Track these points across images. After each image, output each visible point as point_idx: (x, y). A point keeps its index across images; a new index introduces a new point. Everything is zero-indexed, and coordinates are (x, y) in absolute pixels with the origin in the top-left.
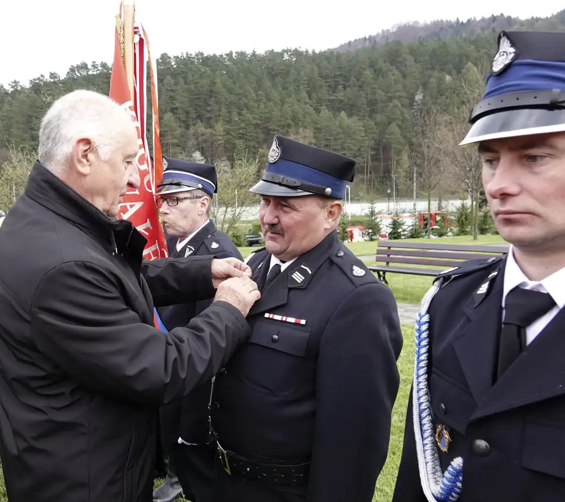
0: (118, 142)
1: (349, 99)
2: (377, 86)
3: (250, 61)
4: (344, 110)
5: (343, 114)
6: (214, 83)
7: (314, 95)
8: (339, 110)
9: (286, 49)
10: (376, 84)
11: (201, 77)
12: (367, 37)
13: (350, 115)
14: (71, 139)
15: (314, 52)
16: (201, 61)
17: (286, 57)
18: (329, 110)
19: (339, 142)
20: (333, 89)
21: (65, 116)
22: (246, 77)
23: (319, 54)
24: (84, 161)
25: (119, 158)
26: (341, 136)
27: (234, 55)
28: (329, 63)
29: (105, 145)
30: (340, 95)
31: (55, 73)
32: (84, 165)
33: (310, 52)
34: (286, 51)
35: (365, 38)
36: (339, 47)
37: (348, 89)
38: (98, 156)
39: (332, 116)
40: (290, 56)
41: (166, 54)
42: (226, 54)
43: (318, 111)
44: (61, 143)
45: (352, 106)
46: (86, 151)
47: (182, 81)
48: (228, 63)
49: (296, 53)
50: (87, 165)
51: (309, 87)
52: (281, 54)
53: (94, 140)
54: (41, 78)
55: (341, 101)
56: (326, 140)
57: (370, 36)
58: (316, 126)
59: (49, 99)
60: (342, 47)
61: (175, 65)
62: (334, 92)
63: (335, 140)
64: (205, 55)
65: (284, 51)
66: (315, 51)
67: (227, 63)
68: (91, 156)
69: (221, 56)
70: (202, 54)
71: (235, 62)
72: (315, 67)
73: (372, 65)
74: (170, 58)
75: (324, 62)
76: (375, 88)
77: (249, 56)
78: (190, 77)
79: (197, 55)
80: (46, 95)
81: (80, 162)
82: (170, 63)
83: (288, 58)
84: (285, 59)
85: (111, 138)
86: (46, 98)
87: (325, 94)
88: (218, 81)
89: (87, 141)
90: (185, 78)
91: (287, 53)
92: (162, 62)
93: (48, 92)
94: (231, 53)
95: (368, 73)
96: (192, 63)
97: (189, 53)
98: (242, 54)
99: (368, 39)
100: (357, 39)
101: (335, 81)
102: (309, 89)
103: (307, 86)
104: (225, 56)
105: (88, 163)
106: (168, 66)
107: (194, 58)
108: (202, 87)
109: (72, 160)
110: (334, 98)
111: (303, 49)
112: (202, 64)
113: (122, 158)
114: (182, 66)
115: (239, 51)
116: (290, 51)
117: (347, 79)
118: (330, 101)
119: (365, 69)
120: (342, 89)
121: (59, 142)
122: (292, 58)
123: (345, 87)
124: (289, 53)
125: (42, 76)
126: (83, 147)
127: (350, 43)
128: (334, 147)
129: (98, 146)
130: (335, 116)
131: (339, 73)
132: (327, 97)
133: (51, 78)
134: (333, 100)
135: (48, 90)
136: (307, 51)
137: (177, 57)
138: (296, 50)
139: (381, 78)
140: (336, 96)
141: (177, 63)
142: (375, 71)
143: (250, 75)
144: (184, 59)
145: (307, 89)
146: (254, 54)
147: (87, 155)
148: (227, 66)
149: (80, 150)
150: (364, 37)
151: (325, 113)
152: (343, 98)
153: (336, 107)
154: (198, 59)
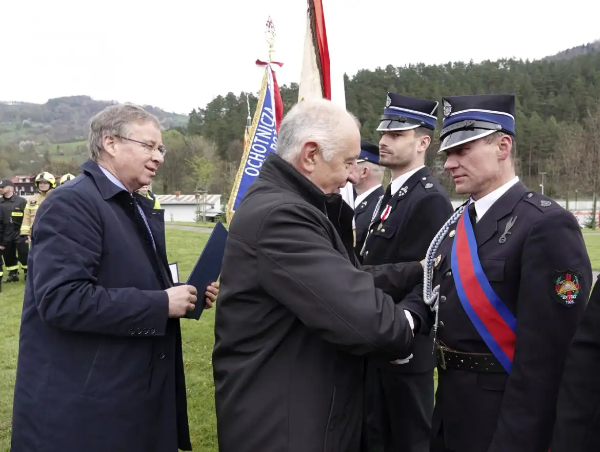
0: (340, 147)
1: (560, 105)
2: (587, 93)
3: (468, 70)
4: (554, 115)
5: (552, 118)
6: (432, 91)
7: (525, 101)
8: (549, 115)
9: (501, 59)
10: (587, 90)
11: (421, 86)
12: (586, 45)
13: (559, 120)
14: (301, 142)
15: (527, 62)
16: (422, 71)
17: (501, 66)
18: (540, 115)
19: (548, 144)
20: (545, 95)
21: (299, 122)
22: (462, 85)
23: (533, 63)
24: (310, 160)
25: (341, 160)
26: (549, 138)
27: (453, 65)
28: (541, 71)
29: (329, 149)
30: (551, 101)
31: (295, 84)
32: (309, 164)
33: (524, 61)
34: (503, 61)
35: (584, 45)
36: (557, 55)
37: (559, 96)
38: (322, 157)
39: (542, 121)
40: (505, 65)
41: (391, 65)
42: (445, 65)
43: (528, 115)
44: (293, 144)
45: (563, 111)
46: (313, 152)
47: (404, 89)
48: (447, 73)
49: (511, 62)
50: (312, 163)
51: (521, 93)
52: (496, 64)
53: (321, 145)
54: (284, 87)
55: (552, 107)
56: (536, 142)
57: (588, 44)
58: (526, 129)
59: (289, 105)
60: (560, 54)
61: (398, 75)
62: (545, 98)
63: (544, 142)
64: (426, 65)
65: (499, 61)
66: (529, 60)
67: (445, 73)
68: (316, 157)
69: (440, 66)
70: (423, 65)
71: (453, 72)
72: (527, 75)
73: (584, 73)
74: (394, 69)
75: (538, 71)
76: (585, 95)
77: (466, 66)
78: (411, 86)
79: (419, 66)
80: (287, 102)
81: (306, 161)
82: (394, 73)
83: (503, 67)
84: (499, 68)
85: (335, 144)
86: (287, 104)
87: (535, 100)
88: (436, 89)
89: (314, 144)
90: (407, 87)
91: (503, 63)
92: (387, 73)
93: (289, 99)
94: (450, 63)
95: (580, 81)
96: (414, 73)
97: (411, 64)
98: (460, 65)
99: (587, 47)
100: (575, 47)
101: (548, 88)
102: (521, 95)
103: (518, 93)
104: (444, 67)
105: (313, 163)
106: (393, 76)
107: (416, 68)
108: (421, 94)
109: (300, 160)
110: (545, 103)
111: (517, 59)
112: (422, 74)
113: (344, 161)
114: (405, 76)
115: (457, 62)
116: (505, 61)
117: (558, 87)
118: (541, 106)
119: (577, 77)
120: (553, 95)
121: (291, 143)
122: (507, 68)
123: (556, 94)
124: (504, 63)
125: (285, 85)
126: (309, 149)
127: (568, 51)
128: (543, 149)
129: (323, 149)
130: (545, 121)
131: (552, 81)
132: (538, 103)
133: (292, 87)
134: (545, 106)
135: (289, 97)
136: (521, 61)
137: (400, 68)
138: (511, 60)
139: (592, 85)
140: (547, 102)
141: (400, 73)
142: (587, 78)
143: (466, 83)
144: (407, 69)
145: (519, 95)
146: (471, 64)
147: (313, 156)
148: (445, 75)
149: (307, 151)
150: (582, 45)
151: (535, 117)
152: (553, 104)
153: (546, 112)
154: (420, 70)
